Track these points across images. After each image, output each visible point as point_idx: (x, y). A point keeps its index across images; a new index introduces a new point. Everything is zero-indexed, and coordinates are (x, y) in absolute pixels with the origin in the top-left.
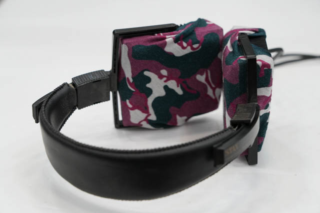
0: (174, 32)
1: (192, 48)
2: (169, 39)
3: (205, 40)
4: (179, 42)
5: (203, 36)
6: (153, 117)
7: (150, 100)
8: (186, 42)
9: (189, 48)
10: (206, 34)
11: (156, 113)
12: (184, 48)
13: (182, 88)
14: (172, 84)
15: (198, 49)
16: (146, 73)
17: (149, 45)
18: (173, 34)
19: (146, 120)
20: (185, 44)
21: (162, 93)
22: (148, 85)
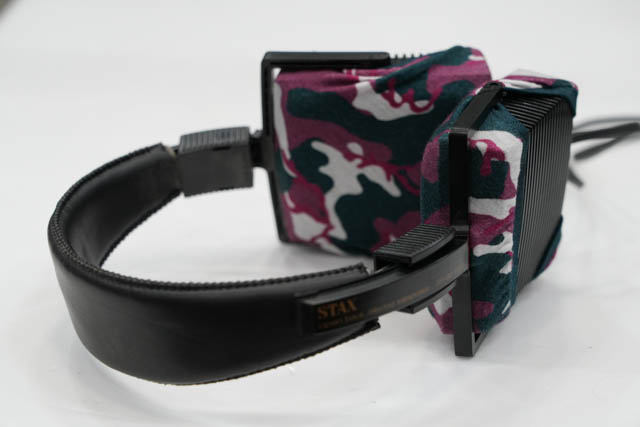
0: (380, 70)
1: (414, 108)
2: (364, 83)
3: (442, 94)
4: (387, 92)
5: (442, 84)
6: (339, 232)
7: (331, 200)
8: (401, 94)
9: (406, 106)
10: (448, 82)
11: (346, 226)
12: (395, 105)
13: (398, 184)
14: (376, 174)
15: (426, 112)
16: (317, 146)
17: (322, 90)
18: (375, 75)
19: (325, 235)
20: (397, 98)
21: (356, 189)
22: (323, 170)
